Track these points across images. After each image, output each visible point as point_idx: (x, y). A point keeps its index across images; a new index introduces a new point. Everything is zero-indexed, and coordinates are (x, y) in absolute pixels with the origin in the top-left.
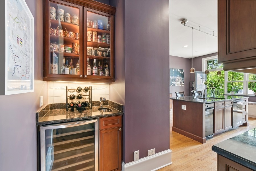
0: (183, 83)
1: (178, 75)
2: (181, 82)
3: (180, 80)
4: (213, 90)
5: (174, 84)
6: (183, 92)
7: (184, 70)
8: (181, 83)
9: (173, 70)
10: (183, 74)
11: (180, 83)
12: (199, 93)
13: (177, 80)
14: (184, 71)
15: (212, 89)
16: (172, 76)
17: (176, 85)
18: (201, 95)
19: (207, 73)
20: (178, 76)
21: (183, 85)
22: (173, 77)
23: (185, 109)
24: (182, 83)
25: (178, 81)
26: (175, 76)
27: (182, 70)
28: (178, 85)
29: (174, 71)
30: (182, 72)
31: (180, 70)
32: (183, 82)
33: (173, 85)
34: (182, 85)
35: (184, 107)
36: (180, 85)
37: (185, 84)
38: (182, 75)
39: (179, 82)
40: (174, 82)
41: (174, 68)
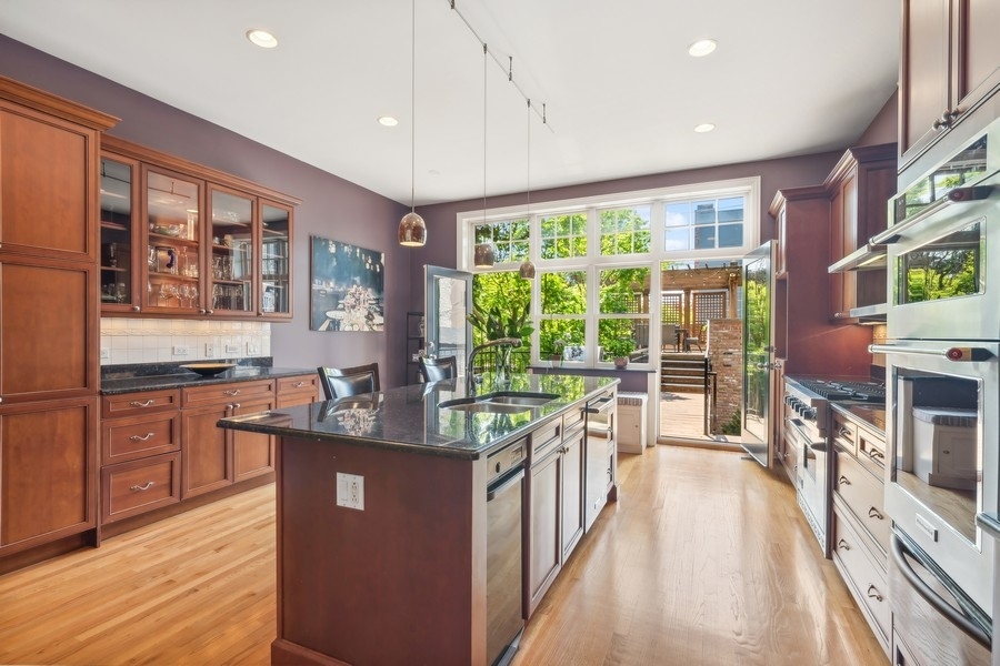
0: (379, 319)
1: (357, 279)
2: (369, 313)
3: (367, 305)
4: (504, 351)
5: (335, 324)
6: (374, 368)
7: (383, 255)
8: (369, 317)
9: (327, 246)
10: (380, 275)
11: (367, 317)
12: (446, 366)
13: (349, 300)
14: (383, 261)
15: (503, 347)
16: (327, 279)
17: (345, 327)
18: (455, 376)
19: (482, 260)
20: (354, 282)
21: (381, 329)
22: (332, 284)
23: (360, 506)
24: (376, 315)
25: (353, 307)
26: (339, 278)
27: (376, 256)
28: (356, 328)
29: (335, 255)
30: (373, 264)
31: (367, 252)
32: (382, 314)
33: (328, 329)
34: (375, 328)
35: (350, 491)
36: (366, 329)
37: (387, 324)
38: (376, 281)
39: (360, 314)
40: (336, 309)
41: (338, 239)
